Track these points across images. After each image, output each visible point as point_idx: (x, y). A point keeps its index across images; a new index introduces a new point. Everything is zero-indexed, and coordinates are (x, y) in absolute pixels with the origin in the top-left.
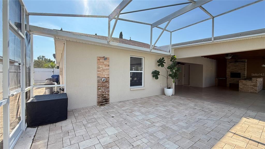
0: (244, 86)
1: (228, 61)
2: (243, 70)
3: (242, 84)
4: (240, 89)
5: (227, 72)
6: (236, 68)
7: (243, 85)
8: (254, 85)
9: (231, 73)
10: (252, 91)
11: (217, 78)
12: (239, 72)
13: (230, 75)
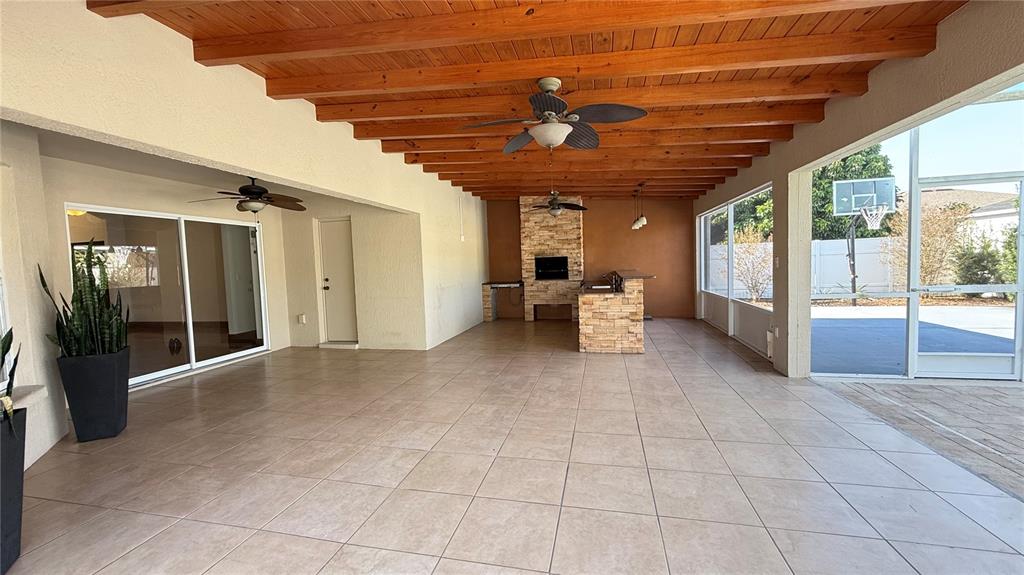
0: (596, 322)
1: (525, 206)
2: (574, 246)
3: (590, 314)
4: (582, 340)
5: (525, 257)
6: (552, 237)
7: (593, 317)
8: (632, 313)
9: (536, 259)
10: (626, 344)
11: (489, 287)
12: (563, 253)
13: (534, 266)
